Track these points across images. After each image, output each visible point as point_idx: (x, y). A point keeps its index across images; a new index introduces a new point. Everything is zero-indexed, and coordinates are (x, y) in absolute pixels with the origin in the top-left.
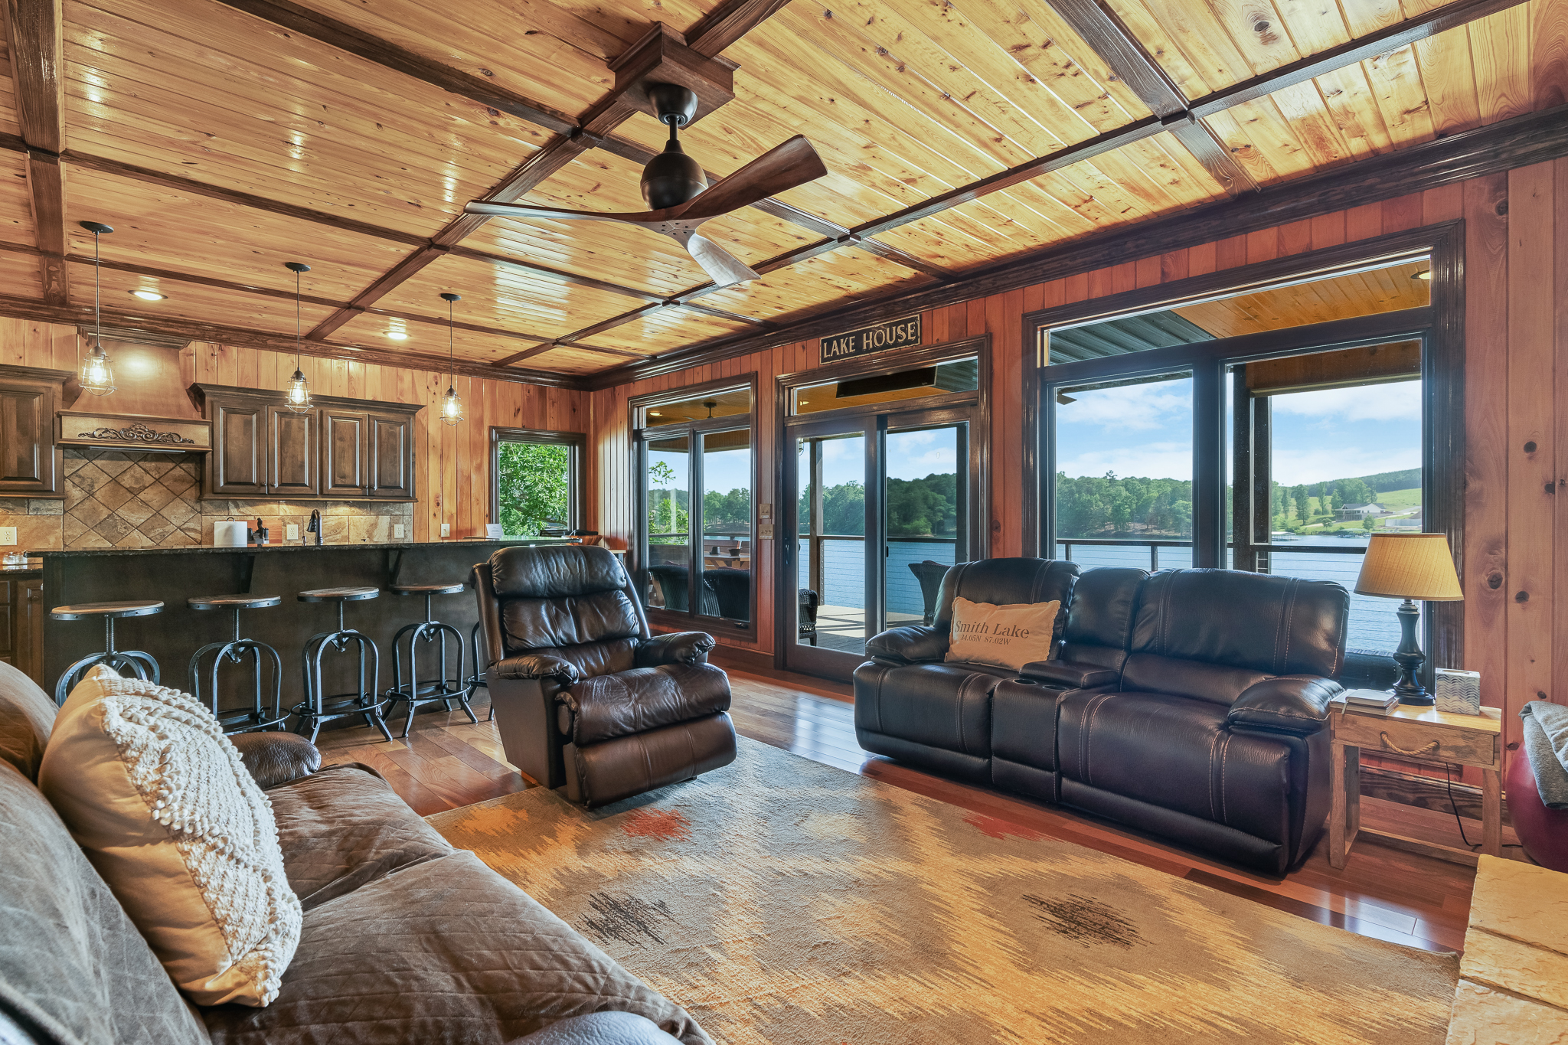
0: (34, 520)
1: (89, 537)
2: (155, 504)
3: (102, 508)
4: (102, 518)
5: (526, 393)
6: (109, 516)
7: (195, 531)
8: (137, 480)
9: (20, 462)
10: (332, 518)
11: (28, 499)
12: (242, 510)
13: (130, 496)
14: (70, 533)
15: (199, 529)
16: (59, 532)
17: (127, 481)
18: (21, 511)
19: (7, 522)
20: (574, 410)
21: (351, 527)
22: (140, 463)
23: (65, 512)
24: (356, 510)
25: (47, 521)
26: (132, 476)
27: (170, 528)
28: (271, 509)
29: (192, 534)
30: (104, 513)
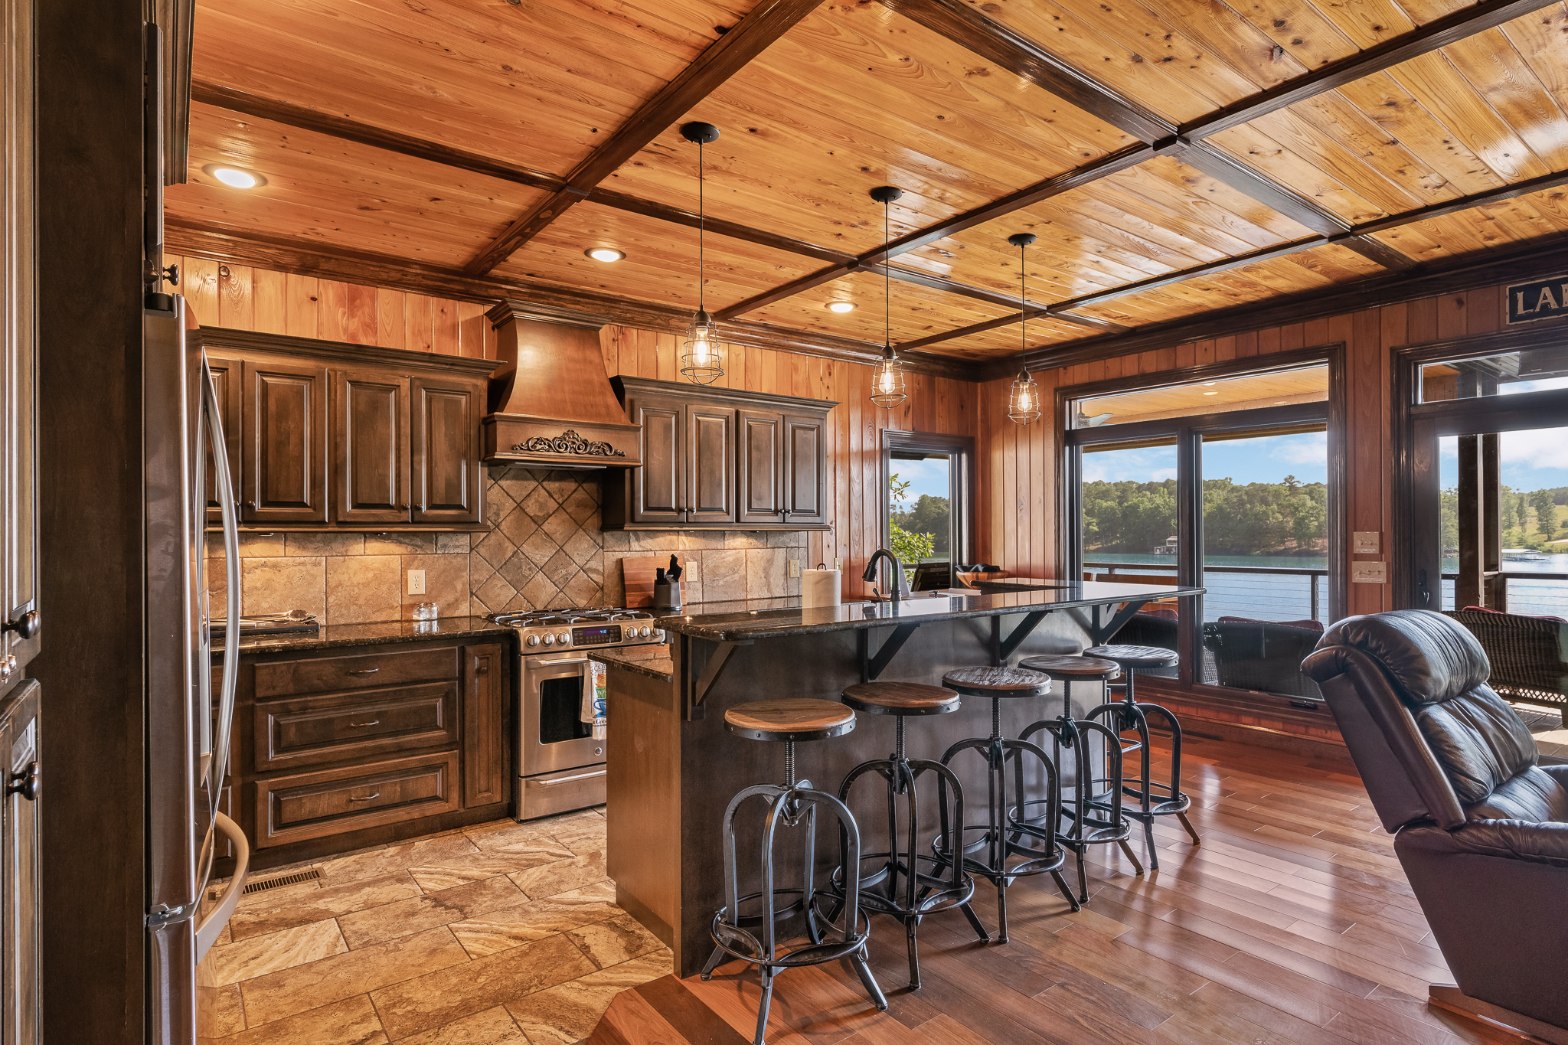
0: (442, 561)
1: (495, 582)
2: (558, 537)
3: (507, 544)
4: (507, 557)
5: (916, 385)
6: (515, 553)
7: (596, 571)
8: (542, 506)
9: (448, 485)
10: (730, 552)
11: (436, 532)
12: (643, 543)
13: (534, 526)
14: (476, 577)
15: (601, 569)
16: (466, 575)
17: (532, 508)
18: (430, 548)
19: (416, 562)
20: (962, 407)
21: (749, 564)
22: (545, 484)
23: (471, 549)
24: (753, 541)
25: (454, 561)
26: (537, 501)
27: (574, 568)
28: (671, 542)
29: (594, 576)
30: (510, 549)
